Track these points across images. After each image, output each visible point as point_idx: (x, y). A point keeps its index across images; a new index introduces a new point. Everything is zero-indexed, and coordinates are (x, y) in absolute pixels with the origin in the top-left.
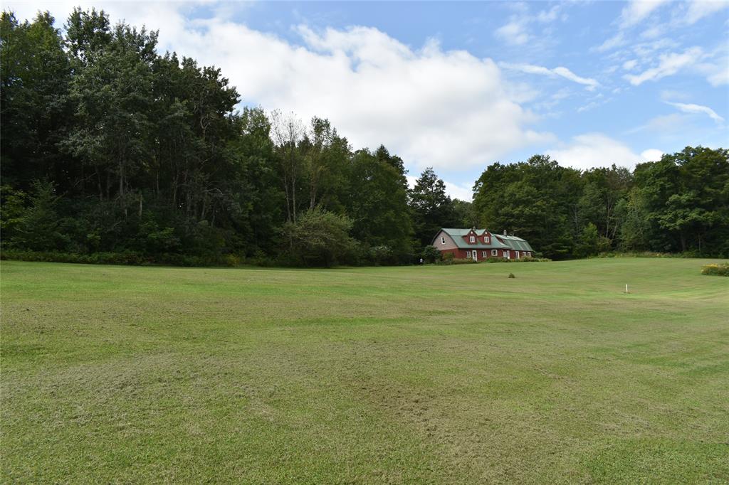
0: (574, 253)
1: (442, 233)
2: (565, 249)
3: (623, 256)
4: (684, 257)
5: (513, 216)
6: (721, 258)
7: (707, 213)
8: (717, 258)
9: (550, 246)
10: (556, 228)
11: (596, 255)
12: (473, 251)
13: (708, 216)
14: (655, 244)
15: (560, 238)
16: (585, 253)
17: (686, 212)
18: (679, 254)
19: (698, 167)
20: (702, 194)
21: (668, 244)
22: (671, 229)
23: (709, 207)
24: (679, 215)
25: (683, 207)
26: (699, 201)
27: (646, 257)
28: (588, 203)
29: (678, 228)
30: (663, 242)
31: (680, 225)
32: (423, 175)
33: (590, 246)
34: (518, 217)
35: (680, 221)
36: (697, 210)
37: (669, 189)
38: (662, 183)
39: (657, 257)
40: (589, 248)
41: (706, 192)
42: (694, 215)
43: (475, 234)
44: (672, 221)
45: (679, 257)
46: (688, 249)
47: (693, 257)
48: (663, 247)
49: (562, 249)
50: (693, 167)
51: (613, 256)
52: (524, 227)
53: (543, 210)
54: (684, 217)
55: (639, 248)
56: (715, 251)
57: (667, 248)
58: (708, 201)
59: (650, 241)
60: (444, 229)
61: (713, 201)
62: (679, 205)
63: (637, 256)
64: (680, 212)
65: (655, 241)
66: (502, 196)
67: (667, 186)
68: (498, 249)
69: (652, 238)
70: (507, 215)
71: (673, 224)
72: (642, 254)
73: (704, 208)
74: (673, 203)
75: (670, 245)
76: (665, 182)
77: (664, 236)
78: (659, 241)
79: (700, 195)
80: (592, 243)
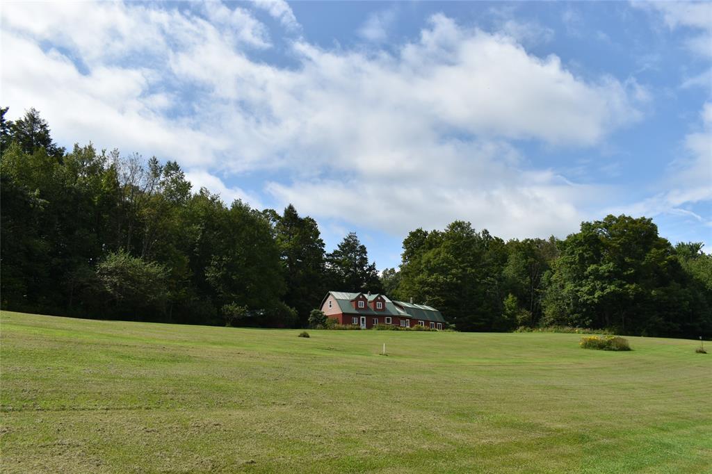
1: (330, 297)
7: (628, 285)
12: (361, 317)
13: (629, 288)
14: (575, 318)
15: (478, 309)
17: (605, 283)
20: (623, 265)
21: (588, 319)
22: (589, 302)
23: (631, 279)
24: (598, 287)
25: (602, 278)
26: (619, 272)
27: (565, 332)
29: (596, 300)
30: (583, 317)
31: (599, 297)
32: (345, 240)
33: (509, 319)
35: (598, 294)
36: (617, 282)
37: (587, 258)
38: (581, 252)
41: (626, 263)
43: (365, 300)
44: (591, 293)
46: (612, 326)
48: (583, 322)
49: (480, 321)
51: (532, 331)
53: (458, 279)
54: (603, 289)
55: (561, 322)
56: (639, 328)
57: (587, 323)
58: (629, 272)
60: (333, 293)
61: (635, 273)
62: (597, 276)
63: (557, 332)
64: (599, 283)
65: (576, 315)
66: (419, 263)
68: (393, 317)
69: (573, 312)
70: (423, 283)
71: (591, 297)
73: (624, 280)
74: (591, 273)
75: (591, 321)
76: (584, 251)
77: (584, 310)
78: (579, 315)
79: (620, 266)
80: (511, 316)
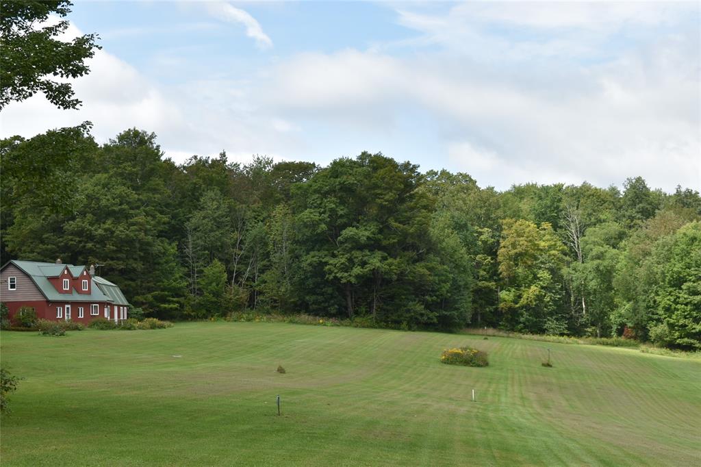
0: (187, 310)
1: (11, 269)
2: (174, 302)
3: (269, 320)
4: (356, 327)
5: (91, 238)
6: (403, 330)
7: (390, 260)
8: (399, 329)
9: (149, 297)
10: (159, 264)
11: (224, 315)
12: (66, 306)
13: (391, 264)
14: (315, 302)
15: (166, 283)
16: (204, 311)
17: (365, 255)
18: (347, 321)
19: (386, 189)
20: (384, 229)
21: (333, 305)
22: (344, 281)
23: (390, 251)
24: (356, 260)
25: (360, 247)
26: (380, 240)
28: (208, 224)
29: (353, 280)
30: (326, 301)
31: (357, 277)
33: (214, 299)
34: (102, 241)
35: (357, 270)
36: (379, 254)
37: (341, 216)
38: (333, 206)
39: (319, 324)
40: (212, 302)
41: (390, 228)
42: (375, 261)
43: (70, 275)
44: (345, 269)
45: (350, 326)
46: (357, 313)
47: (368, 327)
48: (325, 308)
49: (169, 302)
50: (376, 186)
52: (112, 259)
53: (146, 232)
54: (363, 264)
56: (394, 318)
57: (332, 310)
58: (392, 241)
59: (307, 298)
60: (17, 262)
61: (399, 242)
62: (356, 244)
63: (291, 322)
64: (357, 254)
65: (313, 298)
67: (341, 212)
68: (101, 303)
69: (312, 292)
71: (346, 274)
72: (297, 319)
73: (386, 252)
74: (346, 240)
75: (336, 307)
76: (336, 205)
77: (330, 290)
78: (320, 298)
79: (381, 231)
80: (216, 294)
